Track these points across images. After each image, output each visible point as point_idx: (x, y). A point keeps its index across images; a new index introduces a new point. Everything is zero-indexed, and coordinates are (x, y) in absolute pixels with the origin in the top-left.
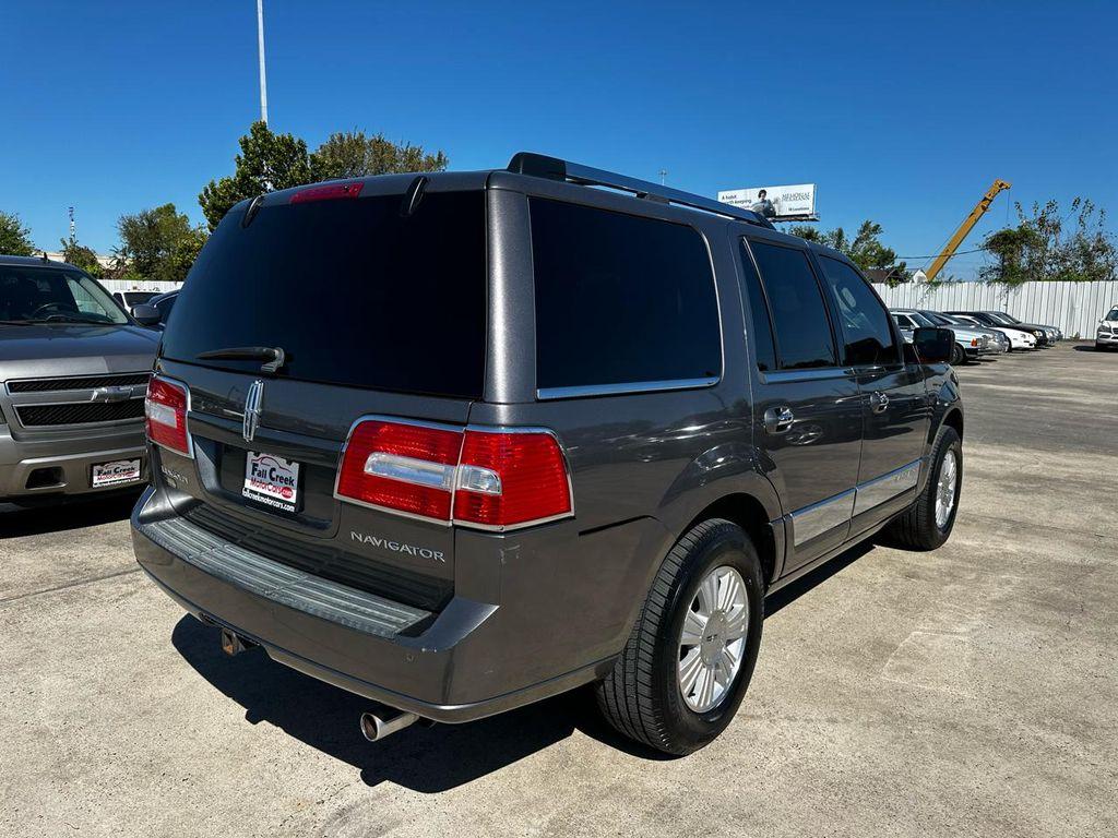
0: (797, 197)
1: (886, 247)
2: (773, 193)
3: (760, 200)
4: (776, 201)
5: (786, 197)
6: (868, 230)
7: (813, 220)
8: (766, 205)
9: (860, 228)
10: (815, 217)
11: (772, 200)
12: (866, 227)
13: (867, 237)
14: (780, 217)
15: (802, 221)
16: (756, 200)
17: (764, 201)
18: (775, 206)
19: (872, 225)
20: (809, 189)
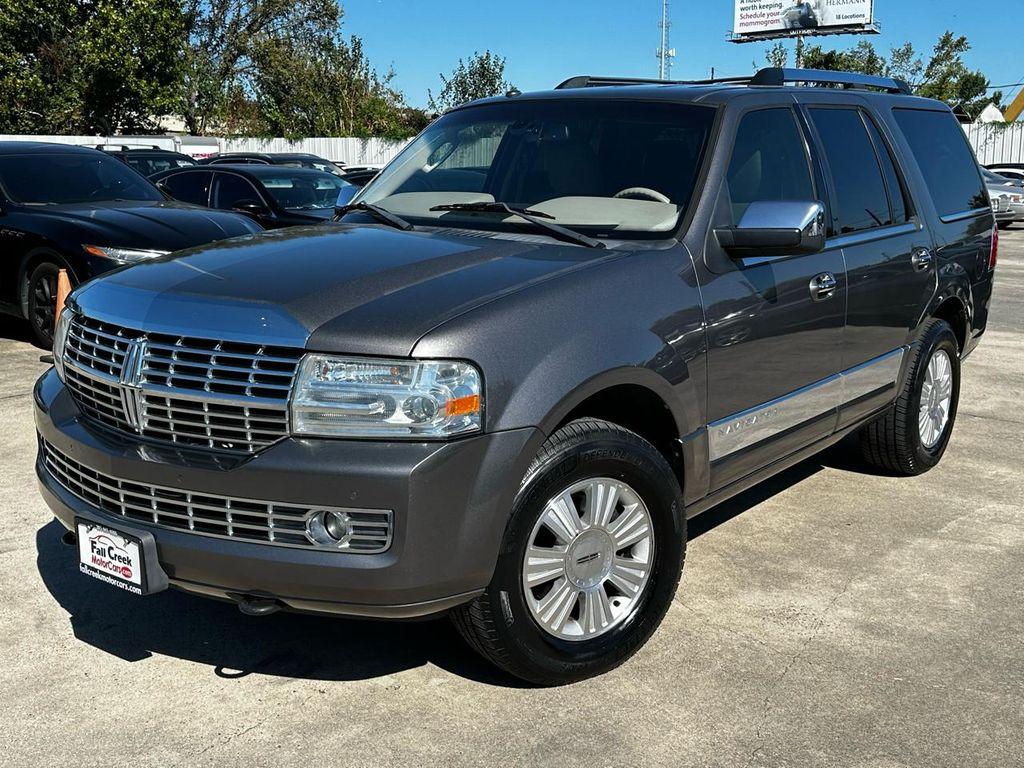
1: (972, 71)
3: (794, 3)
6: (949, 46)
7: (873, 32)
8: (803, 11)
9: (937, 43)
10: (872, 27)
11: (812, 4)
12: (946, 41)
13: (948, 56)
15: (855, 33)
17: (800, 5)
18: (817, 12)
19: (955, 39)
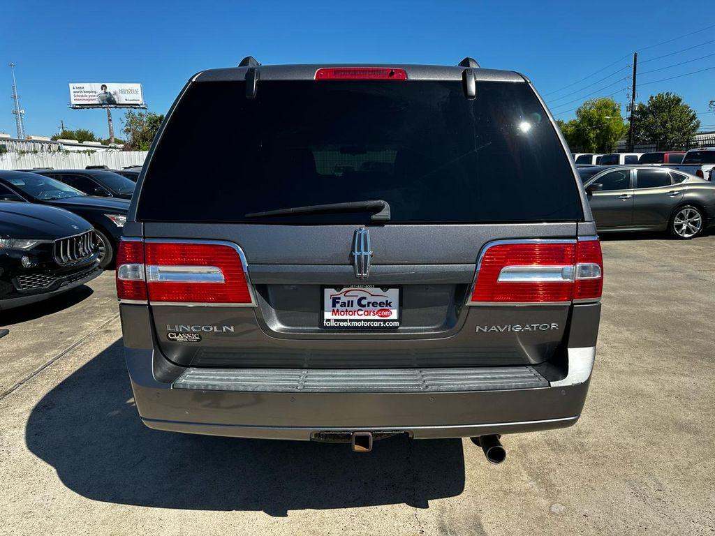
0: (130, 92)
2: (112, 88)
3: (103, 92)
4: (115, 93)
5: (122, 91)
7: (144, 108)
8: (108, 96)
10: (144, 106)
11: (112, 93)
14: (119, 104)
15: (136, 108)
16: (100, 91)
17: (106, 93)
18: (115, 96)
20: (137, 86)
